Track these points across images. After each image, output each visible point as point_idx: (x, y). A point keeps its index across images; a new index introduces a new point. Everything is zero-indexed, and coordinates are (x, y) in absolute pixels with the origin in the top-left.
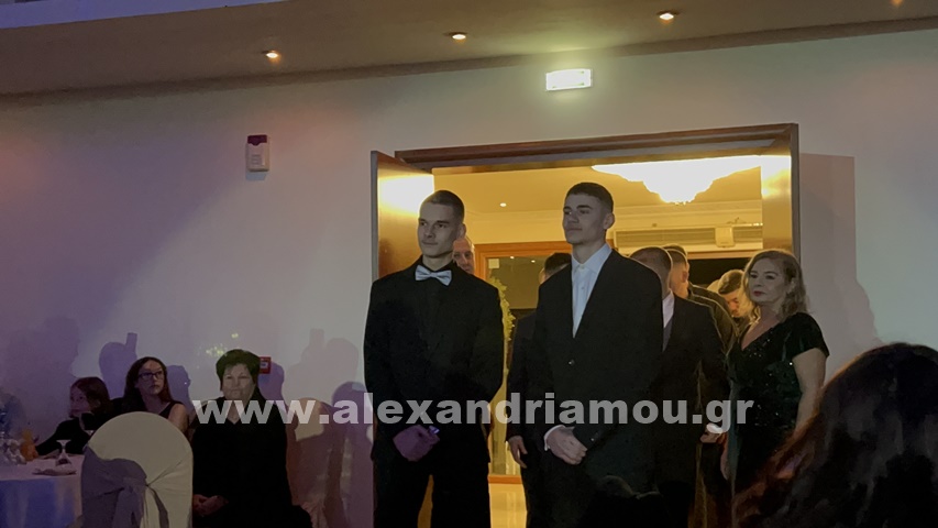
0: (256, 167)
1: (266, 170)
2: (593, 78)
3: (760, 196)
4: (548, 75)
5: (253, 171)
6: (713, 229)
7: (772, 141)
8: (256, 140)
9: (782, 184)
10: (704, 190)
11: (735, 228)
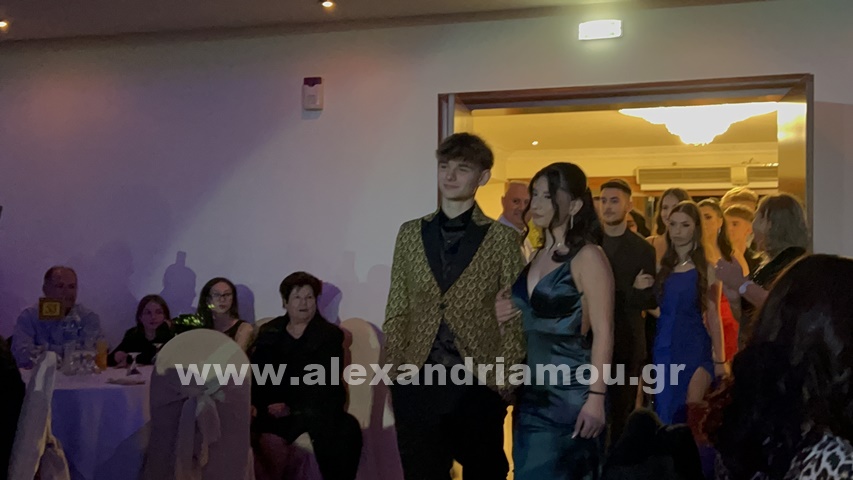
0: (312, 107)
1: (321, 109)
2: (623, 28)
3: (776, 139)
4: (581, 25)
5: (308, 110)
6: (728, 169)
7: (789, 89)
8: (311, 82)
9: (798, 129)
10: (722, 133)
11: (749, 168)
